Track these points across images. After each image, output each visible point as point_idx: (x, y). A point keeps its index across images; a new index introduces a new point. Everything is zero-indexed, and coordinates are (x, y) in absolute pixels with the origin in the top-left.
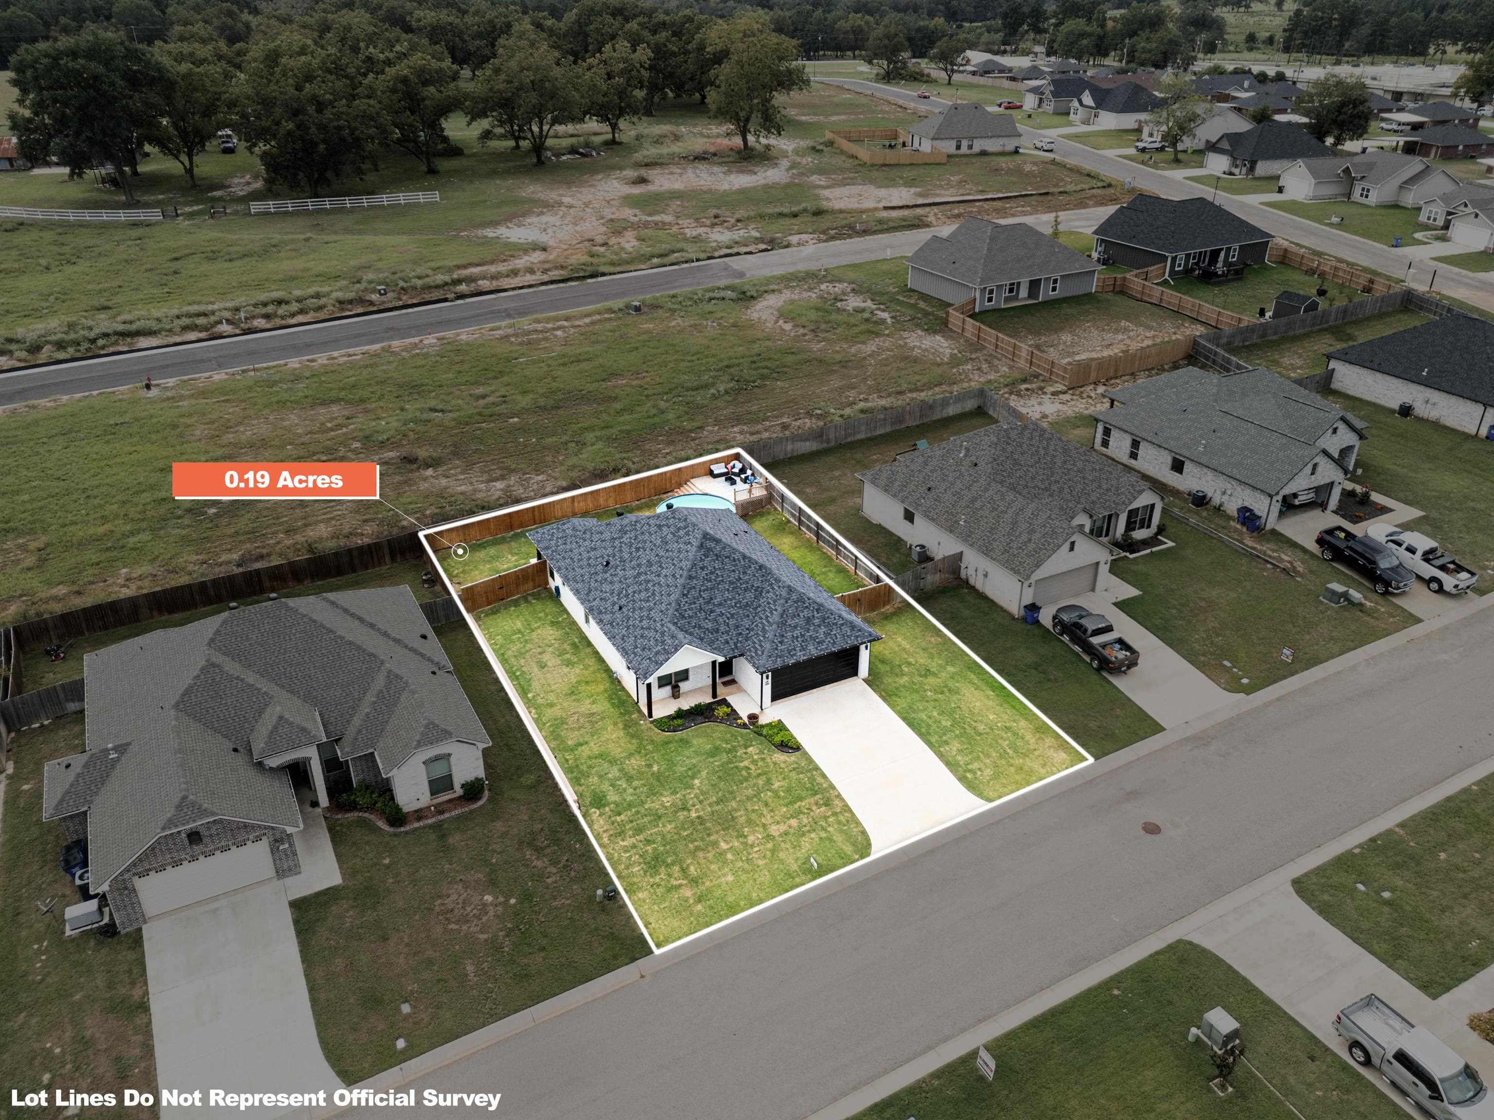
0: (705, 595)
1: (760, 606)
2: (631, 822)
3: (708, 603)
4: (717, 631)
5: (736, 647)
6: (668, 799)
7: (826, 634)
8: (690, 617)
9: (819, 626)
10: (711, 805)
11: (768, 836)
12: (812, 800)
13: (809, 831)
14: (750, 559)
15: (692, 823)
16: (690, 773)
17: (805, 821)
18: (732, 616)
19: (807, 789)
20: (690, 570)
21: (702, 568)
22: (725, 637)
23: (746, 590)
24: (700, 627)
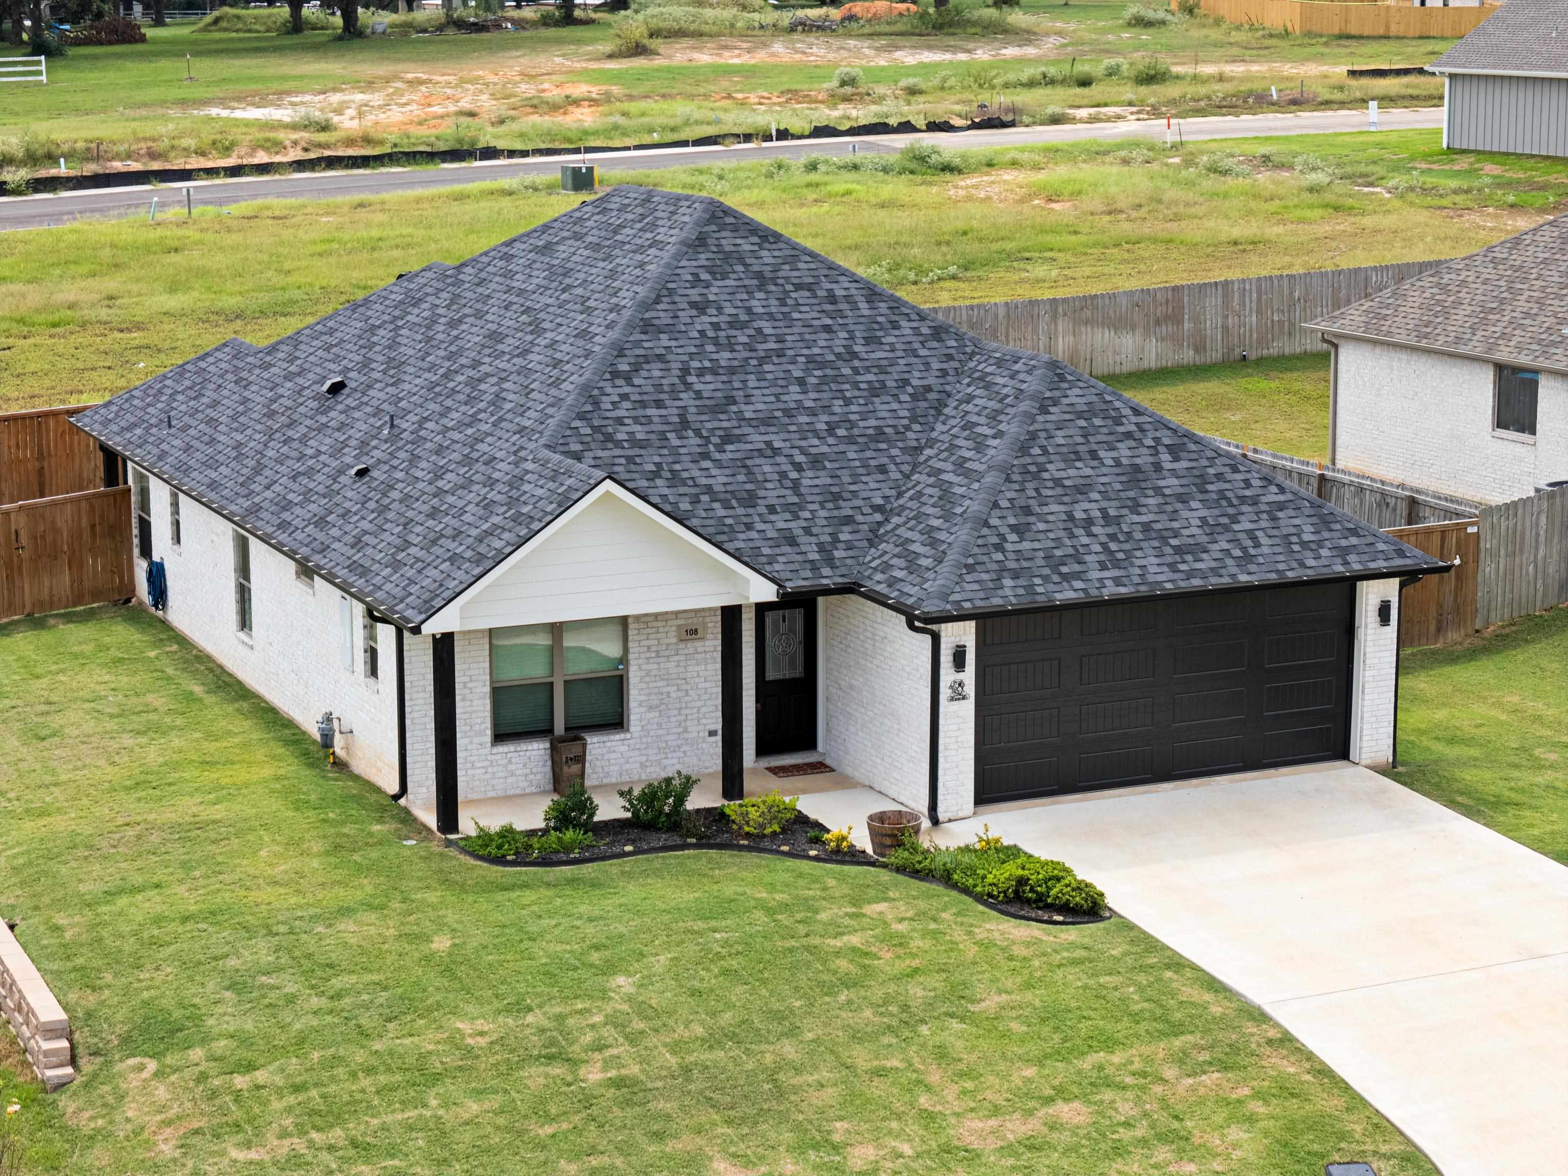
0: (708, 386)
1: (931, 443)
2: (297, 1089)
3: (716, 410)
4: (750, 500)
5: (830, 561)
6: (481, 1024)
7: (1212, 529)
8: (635, 443)
9: (1183, 499)
10: (675, 1048)
11: (947, 1149)
12: (1160, 1049)
13: (1143, 1142)
14: (896, 305)
15: (587, 1101)
16: (595, 957)
17: (1125, 1108)
18: (816, 462)
19: (1137, 1018)
20: (645, 306)
21: (700, 307)
22: (781, 521)
23: (875, 391)
24: (675, 479)
